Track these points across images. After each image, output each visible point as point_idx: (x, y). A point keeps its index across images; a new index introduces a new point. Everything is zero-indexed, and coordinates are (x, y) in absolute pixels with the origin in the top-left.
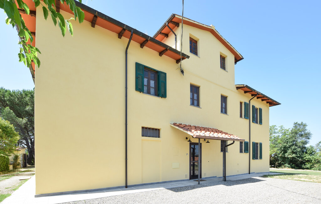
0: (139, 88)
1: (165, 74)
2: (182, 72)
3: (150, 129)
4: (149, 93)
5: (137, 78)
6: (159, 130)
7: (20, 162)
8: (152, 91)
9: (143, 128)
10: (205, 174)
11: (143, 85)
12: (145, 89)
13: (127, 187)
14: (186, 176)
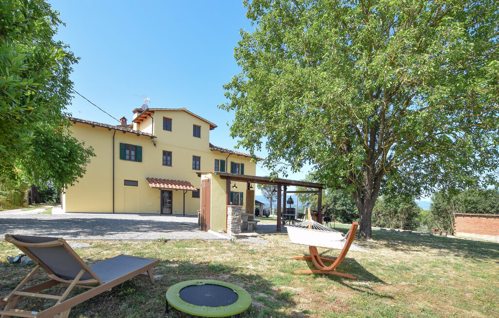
0: (123, 157)
1: (141, 147)
2: (155, 145)
3: (130, 181)
4: (130, 159)
5: (121, 152)
6: (137, 181)
7: (26, 199)
8: (133, 158)
9: (125, 180)
10: (175, 212)
11: (125, 154)
12: (127, 157)
13: (114, 213)
14: (158, 211)
